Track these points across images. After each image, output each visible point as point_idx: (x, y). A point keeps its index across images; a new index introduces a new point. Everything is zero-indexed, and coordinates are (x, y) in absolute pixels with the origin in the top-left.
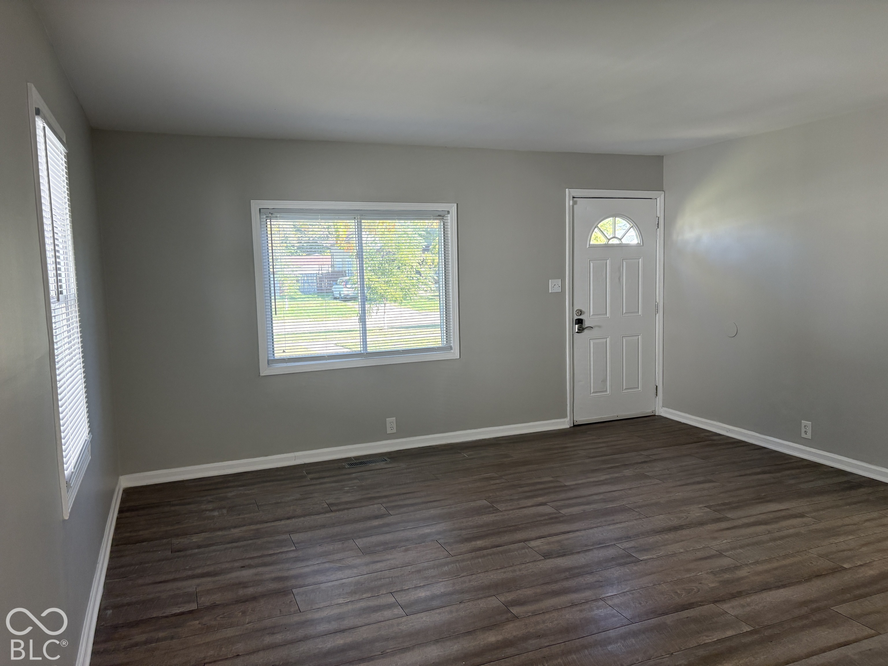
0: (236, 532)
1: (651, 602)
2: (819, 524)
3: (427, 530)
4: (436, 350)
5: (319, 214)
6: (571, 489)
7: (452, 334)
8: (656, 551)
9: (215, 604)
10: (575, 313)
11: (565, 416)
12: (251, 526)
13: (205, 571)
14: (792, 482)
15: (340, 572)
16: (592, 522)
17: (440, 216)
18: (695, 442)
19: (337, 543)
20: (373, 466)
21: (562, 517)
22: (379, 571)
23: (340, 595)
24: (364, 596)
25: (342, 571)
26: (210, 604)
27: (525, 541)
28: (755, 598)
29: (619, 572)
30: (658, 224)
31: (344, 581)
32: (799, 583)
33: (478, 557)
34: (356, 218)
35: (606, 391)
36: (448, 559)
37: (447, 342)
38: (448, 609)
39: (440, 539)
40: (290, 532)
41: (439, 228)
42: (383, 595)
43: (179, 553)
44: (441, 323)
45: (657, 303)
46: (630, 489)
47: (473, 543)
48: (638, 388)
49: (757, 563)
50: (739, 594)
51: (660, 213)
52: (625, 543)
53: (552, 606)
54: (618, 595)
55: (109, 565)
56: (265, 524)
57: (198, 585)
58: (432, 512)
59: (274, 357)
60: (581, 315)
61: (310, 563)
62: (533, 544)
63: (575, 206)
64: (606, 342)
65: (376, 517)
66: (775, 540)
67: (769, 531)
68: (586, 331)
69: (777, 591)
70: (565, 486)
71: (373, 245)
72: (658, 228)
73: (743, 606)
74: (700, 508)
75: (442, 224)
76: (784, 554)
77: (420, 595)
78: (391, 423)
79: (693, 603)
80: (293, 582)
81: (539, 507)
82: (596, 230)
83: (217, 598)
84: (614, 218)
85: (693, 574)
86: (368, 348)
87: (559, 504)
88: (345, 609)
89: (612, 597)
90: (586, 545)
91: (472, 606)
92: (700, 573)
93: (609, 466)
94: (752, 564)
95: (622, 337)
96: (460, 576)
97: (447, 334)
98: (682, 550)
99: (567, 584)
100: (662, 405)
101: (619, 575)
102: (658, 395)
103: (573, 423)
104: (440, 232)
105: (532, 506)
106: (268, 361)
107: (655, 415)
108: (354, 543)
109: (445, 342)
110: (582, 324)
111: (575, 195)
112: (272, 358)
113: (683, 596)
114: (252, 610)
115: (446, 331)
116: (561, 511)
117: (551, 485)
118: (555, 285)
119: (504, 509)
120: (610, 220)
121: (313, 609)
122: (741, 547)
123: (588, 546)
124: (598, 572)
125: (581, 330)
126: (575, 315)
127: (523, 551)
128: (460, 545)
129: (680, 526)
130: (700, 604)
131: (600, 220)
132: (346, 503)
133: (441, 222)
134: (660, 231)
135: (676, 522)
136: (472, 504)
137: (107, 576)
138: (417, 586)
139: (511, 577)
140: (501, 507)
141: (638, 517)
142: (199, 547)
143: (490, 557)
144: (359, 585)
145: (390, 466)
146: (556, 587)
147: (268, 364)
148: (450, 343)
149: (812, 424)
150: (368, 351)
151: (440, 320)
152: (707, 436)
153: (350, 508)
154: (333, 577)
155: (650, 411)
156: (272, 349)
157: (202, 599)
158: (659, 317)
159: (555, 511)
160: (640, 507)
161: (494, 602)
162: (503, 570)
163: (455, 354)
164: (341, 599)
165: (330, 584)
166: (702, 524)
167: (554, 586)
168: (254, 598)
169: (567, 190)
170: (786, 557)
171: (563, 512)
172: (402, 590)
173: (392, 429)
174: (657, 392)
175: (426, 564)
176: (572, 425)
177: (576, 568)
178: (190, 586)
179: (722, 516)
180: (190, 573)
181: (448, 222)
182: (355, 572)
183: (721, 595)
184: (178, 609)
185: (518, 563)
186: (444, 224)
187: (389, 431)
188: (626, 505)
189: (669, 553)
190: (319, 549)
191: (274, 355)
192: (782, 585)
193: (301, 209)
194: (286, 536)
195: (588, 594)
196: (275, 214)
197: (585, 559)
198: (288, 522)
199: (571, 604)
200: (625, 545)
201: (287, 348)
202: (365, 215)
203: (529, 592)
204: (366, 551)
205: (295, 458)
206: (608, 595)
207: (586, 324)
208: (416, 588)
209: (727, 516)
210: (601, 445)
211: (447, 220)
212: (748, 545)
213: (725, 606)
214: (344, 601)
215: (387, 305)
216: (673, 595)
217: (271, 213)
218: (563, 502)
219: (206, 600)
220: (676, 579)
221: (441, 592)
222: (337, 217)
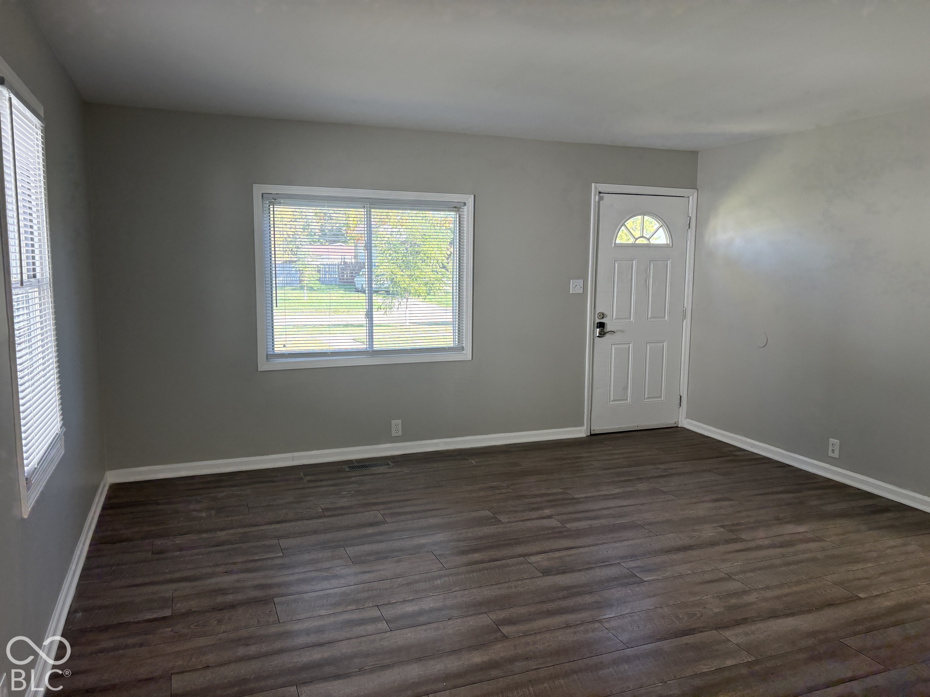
0: (222, 535)
1: (650, 626)
2: (838, 549)
3: (423, 541)
4: (446, 350)
5: (326, 201)
6: (578, 501)
7: (464, 334)
8: (662, 572)
9: (190, 611)
10: (597, 315)
11: (582, 424)
12: (239, 529)
13: (184, 575)
14: (814, 503)
15: (326, 582)
16: (597, 538)
17: (456, 208)
18: (717, 457)
19: (327, 550)
20: (375, 470)
21: (567, 531)
22: (368, 582)
23: (323, 606)
24: (349, 608)
25: (328, 580)
26: (185, 611)
27: (524, 555)
28: (761, 625)
29: (620, 593)
30: (689, 224)
31: (329, 591)
32: (809, 611)
33: (473, 572)
34: (366, 207)
35: (627, 399)
36: (441, 572)
37: (459, 342)
38: (434, 625)
39: (436, 550)
40: (279, 538)
41: (455, 221)
42: (368, 608)
43: (159, 555)
44: (453, 321)
45: (684, 308)
46: (642, 504)
47: (470, 556)
48: (661, 397)
49: (767, 588)
50: (744, 621)
51: (692, 212)
52: (630, 562)
53: (545, 627)
54: (616, 617)
55: (85, 565)
56: (254, 527)
57: (175, 590)
58: (431, 521)
59: (274, 351)
60: (603, 318)
61: (297, 570)
62: (533, 559)
63: (601, 202)
64: (629, 347)
65: (371, 525)
66: (788, 564)
67: (783, 555)
68: (607, 336)
69: (784, 620)
70: (574, 499)
71: (398, 236)
72: (689, 228)
73: (747, 634)
74: (714, 527)
75: (458, 216)
76: (796, 580)
77: (407, 609)
78: (397, 427)
79: (694, 629)
80: (276, 591)
81: (544, 520)
82: (623, 228)
83: (193, 604)
84: (643, 216)
85: (698, 597)
86: (374, 346)
87: (564, 517)
88: (327, 621)
89: (610, 620)
90: (589, 563)
91: (461, 623)
92: (706, 597)
93: (623, 479)
94: (762, 589)
95: (646, 343)
96: (452, 591)
97: (459, 334)
98: (689, 572)
99: (564, 604)
100: (685, 416)
101: (620, 596)
102: (681, 406)
103: (590, 432)
104: (455, 225)
105: (537, 519)
106: (267, 355)
107: (678, 427)
108: (345, 552)
109: (457, 342)
110: (604, 328)
111: (602, 191)
112: (272, 353)
113: (684, 621)
114: (228, 619)
115: (459, 331)
116: (567, 525)
117: (560, 497)
118: (576, 285)
119: (507, 520)
120: (640, 217)
121: (292, 620)
122: (752, 571)
123: (591, 564)
124: (598, 592)
125: (602, 334)
126: (597, 318)
127: (522, 567)
128: (456, 558)
129: (690, 546)
130: (700, 630)
131: (628, 217)
132: (342, 508)
133: (456, 215)
134: (691, 233)
135: (687, 542)
136: (475, 514)
137: (81, 577)
138: (406, 599)
139: (506, 593)
140: (503, 518)
141: (647, 535)
142: (181, 550)
143: (486, 572)
144: (344, 596)
145: (392, 470)
146: (551, 606)
147: (267, 359)
148: (463, 343)
149: (840, 442)
150: (374, 348)
151: (453, 318)
152: (731, 451)
153: (344, 514)
154: (318, 587)
155: (673, 422)
156: (271, 343)
157: (178, 605)
158: (686, 324)
159: (559, 525)
160: (650, 524)
161: (485, 620)
162: (498, 586)
163: (467, 355)
164: (324, 611)
165: (313, 594)
166: (713, 544)
167: (550, 606)
168: (233, 606)
169: (593, 184)
170: (798, 583)
171: (568, 526)
172: (389, 604)
173: (398, 431)
174: (680, 403)
175: (417, 577)
176: (589, 434)
177: (576, 587)
178: (167, 590)
179: (735, 537)
180: (168, 577)
181: (464, 215)
182: (342, 582)
183: (725, 621)
184: (151, 614)
185: (515, 579)
186: (460, 216)
187: (394, 434)
188: (636, 522)
189: (675, 575)
190: (307, 557)
191: (273, 349)
192: (791, 613)
193: (307, 195)
194: (275, 542)
195: (584, 615)
196: (279, 199)
197: (585, 577)
198: (278, 526)
199: (565, 625)
200: (630, 564)
201: (288, 342)
202: (375, 204)
203: (523, 610)
204: (357, 560)
205: (293, 459)
206: (606, 617)
207: (608, 328)
208: (404, 601)
209: (741, 537)
210: (616, 456)
211: (463, 212)
212: (760, 569)
213: (728, 634)
214: (327, 612)
215: (409, 300)
216: (674, 619)
217: (274, 198)
218: (570, 515)
219: (181, 607)
220: (679, 603)
221: (430, 607)
222: (345, 205)
